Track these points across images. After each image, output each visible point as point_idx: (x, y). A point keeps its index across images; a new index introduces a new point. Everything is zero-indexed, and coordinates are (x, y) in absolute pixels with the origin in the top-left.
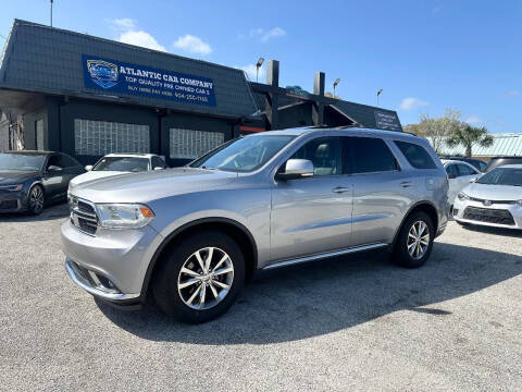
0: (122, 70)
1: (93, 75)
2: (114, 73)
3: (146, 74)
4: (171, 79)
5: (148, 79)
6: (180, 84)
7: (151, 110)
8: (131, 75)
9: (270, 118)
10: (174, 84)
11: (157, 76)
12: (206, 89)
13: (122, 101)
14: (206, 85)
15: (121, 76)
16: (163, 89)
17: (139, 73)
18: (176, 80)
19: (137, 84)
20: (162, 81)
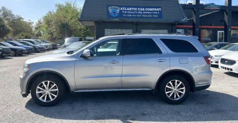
0: (121, 9)
1: (110, 12)
2: (118, 11)
3: (131, 9)
4: (141, 9)
5: (132, 11)
6: (145, 11)
7: (132, 23)
8: (125, 11)
9: (194, 21)
10: (142, 11)
11: (136, 9)
12: (157, 11)
13: (121, 21)
14: (158, 9)
15: (121, 11)
16: (137, 14)
17: (128, 9)
18: (144, 9)
19: (127, 14)
20: (138, 11)
